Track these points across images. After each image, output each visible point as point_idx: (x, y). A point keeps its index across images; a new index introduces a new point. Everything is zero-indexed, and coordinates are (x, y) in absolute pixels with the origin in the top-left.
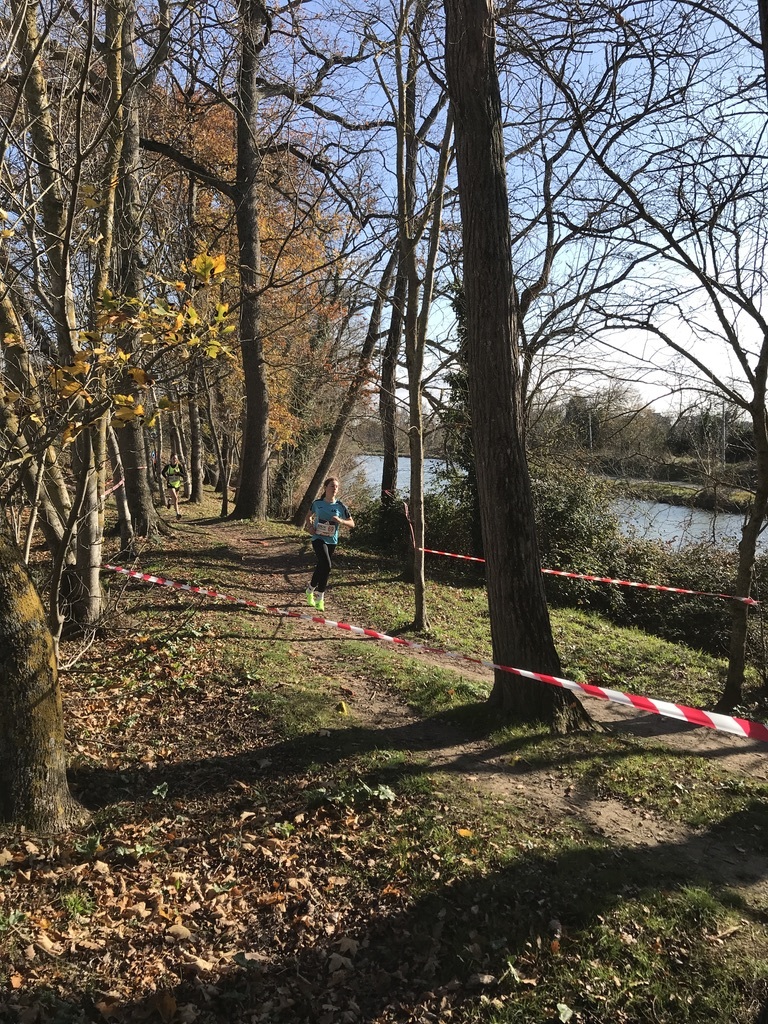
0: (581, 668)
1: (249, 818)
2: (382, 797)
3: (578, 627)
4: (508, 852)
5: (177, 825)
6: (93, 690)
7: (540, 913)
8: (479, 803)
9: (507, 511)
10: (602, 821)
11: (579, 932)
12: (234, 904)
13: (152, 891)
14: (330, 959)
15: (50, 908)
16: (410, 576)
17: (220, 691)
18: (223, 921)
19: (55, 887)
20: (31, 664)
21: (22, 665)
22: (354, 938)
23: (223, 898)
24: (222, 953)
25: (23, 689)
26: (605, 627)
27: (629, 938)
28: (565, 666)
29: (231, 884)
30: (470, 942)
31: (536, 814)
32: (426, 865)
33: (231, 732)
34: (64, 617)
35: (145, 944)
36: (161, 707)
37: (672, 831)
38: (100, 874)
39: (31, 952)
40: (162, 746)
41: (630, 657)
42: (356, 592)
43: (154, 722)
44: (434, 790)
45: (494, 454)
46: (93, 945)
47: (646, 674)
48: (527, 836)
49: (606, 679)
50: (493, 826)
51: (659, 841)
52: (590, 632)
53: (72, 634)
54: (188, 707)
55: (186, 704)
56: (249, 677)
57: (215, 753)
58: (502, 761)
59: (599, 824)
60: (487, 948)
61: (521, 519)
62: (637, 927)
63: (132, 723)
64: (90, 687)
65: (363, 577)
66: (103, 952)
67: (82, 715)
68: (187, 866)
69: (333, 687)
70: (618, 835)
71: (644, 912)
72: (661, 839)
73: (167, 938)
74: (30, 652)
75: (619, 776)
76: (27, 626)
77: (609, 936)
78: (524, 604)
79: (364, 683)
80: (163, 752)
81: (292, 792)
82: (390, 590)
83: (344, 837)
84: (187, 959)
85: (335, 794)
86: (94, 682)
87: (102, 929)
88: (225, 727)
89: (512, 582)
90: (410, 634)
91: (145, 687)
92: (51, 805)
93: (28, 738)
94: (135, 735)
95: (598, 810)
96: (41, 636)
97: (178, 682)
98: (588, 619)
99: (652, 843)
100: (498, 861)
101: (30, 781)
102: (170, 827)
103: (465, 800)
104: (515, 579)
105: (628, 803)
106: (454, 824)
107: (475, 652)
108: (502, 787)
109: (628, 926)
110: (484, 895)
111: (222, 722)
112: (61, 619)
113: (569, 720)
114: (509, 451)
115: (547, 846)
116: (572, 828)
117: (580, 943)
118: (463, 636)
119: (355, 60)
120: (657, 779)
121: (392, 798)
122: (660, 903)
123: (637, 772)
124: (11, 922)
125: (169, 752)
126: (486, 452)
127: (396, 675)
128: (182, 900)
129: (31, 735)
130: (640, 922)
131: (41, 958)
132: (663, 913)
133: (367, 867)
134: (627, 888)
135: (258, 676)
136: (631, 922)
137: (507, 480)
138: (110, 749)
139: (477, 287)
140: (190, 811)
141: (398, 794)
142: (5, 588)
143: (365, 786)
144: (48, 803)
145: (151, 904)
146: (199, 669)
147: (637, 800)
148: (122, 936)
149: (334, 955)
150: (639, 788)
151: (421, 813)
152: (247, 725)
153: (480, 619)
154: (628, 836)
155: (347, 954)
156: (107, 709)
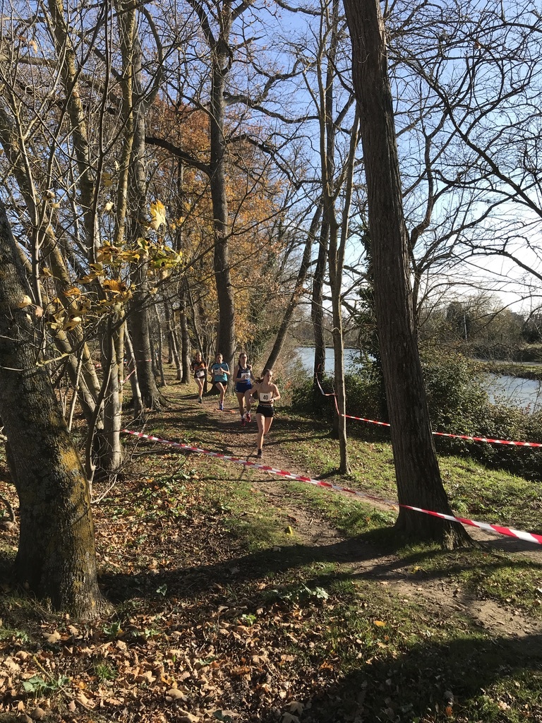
0: (463, 501)
1: (224, 610)
2: (319, 596)
3: (461, 471)
4: (412, 639)
5: (174, 615)
6: (115, 517)
7: (437, 686)
8: (390, 601)
9: (405, 387)
10: (482, 616)
11: (467, 701)
12: (214, 674)
13: (156, 663)
14: (283, 717)
15: (86, 674)
16: (336, 435)
17: (203, 518)
18: (206, 686)
19: (90, 659)
20: (72, 500)
21: (67, 501)
22: (300, 701)
23: (206, 669)
24: (205, 710)
25: (67, 517)
26: (480, 470)
27: (504, 706)
28: (451, 499)
29: (212, 659)
30: (386, 706)
31: (432, 610)
32: (351, 647)
33: (211, 548)
34: (95, 466)
35: (152, 701)
36: (162, 529)
37: (536, 624)
38: (121, 650)
39: (73, 705)
40: (163, 558)
41: (499, 492)
42: (297, 446)
43: (157, 540)
44: (356, 591)
45: (394, 347)
46: (116, 702)
47: (512, 505)
48: (425, 626)
49: (481, 508)
50: (400, 619)
51: (526, 632)
52: (469, 473)
53: (101, 477)
54: (180, 530)
55: (179, 527)
56: (223, 508)
57: (199, 562)
58: (406, 570)
59: (480, 618)
60: (398, 712)
61: (415, 393)
62: (510, 697)
63: (142, 541)
64: (113, 515)
65: (301, 435)
66: (122, 707)
67: (108, 535)
68: (181, 645)
69: (282, 515)
70: (495, 627)
71: (515, 686)
72: (528, 631)
73: (167, 698)
74: (72, 492)
75: (494, 582)
76: (70, 474)
77: (489, 704)
78: (420, 455)
79: (305, 513)
80: (164, 562)
81: (254, 591)
82: (321, 444)
83: (292, 625)
84: (181, 714)
85: (286, 594)
86: (116, 511)
87: (122, 690)
88: (207, 544)
89: (411, 439)
90: (337, 477)
91: (151, 515)
92: (87, 599)
93: (71, 552)
94: (144, 549)
95: (479, 607)
96: (80, 480)
97: (174, 511)
98: (468, 464)
99: (521, 634)
100: (405, 645)
101: (72, 583)
102: (168, 616)
103: (379, 599)
104: (413, 437)
105: (501, 602)
106: (371, 616)
108: (407, 590)
109: (503, 696)
110: (395, 671)
111: (204, 541)
112: (93, 468)
113: (455, 540)
114: (405, 344)
115: (441, 635)
116: (459, 621)
117: (468, 709)
118: (376, 478)
119: (290, 76)
120: (523, 585)
121: (326, 597)
122: (527, 679)
123: (507, 579)
124: (59, 684)
125: (168, 562)
126: (389, 346)
127: (327, 507)
128: (177, 670)
129: (73, 550)
130: (513, 693)
131: (80, 710)
132: (530, 687)
133: (309, 648)
134: (503, 668)
135: (229, 508)
136: (506, 694)
137: (404, 365)
138: (127, 559)
139: (378, 229)
140: (183, 604)
141: (330, 594)
142: (55, 447)
143: (307, 588)
144: (84, 598)
145: (156, 673)
146: (188, 502)
147: (508, 600)
148: (135, 696)
149: (286, 714)
150: (510, 591)
151: (347, 608)
152: (222, 542)
153: (388, 465)
154: (502, 628)
155: (296, 713)
156: (125, 531)
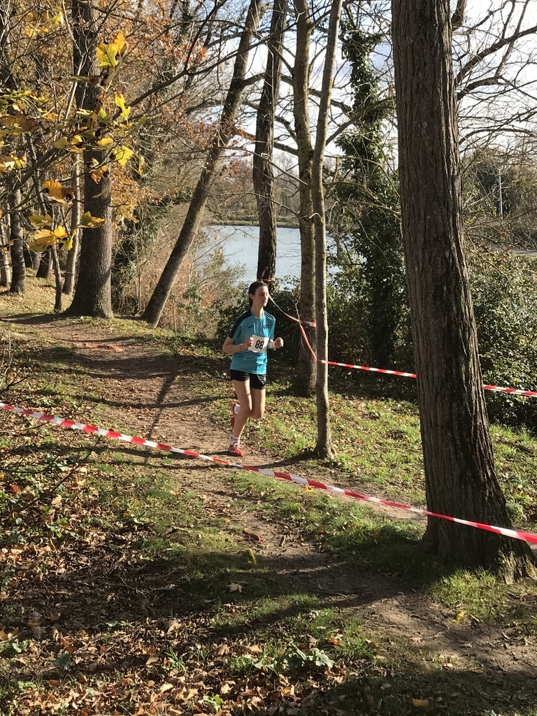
2: (318, 663)
36: (36, 559)
44: (375, 654)
45: (430, 258)
52: (522, 454)
54: (68, 559)
55: (64, 554)
56: (136, 521)
58: (446, 617)
69: (235, 531)
79: (270, 526)
90: (311, 462)
97: (52, 529)
102: (80, 702)
106: (404, 692)
107: (391, 483)
118: (375, 463)
121: (330, 664)
135: (147, 520)
140: (98, 683)
141: (335, 660)
143: (298, 651)
146: (73, 512)
153: (390, 440)
